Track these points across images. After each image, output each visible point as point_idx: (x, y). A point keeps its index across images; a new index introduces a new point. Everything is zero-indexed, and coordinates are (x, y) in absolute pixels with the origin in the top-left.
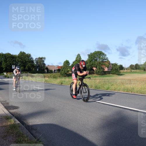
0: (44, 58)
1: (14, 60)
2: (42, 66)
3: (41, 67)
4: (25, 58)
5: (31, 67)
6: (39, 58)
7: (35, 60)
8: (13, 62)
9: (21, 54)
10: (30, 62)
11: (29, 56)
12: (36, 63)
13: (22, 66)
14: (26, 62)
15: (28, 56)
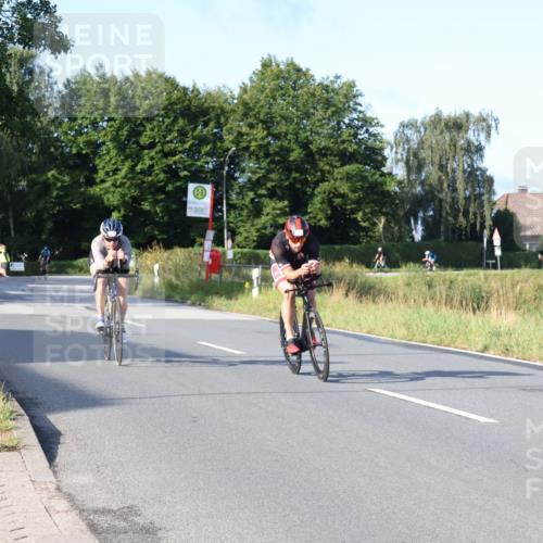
0: (486, 124)
1: (202, 141)
2: (463, 191)
3: (454, 201)
4: (308, 115)
5: (358, 202)
6: (437, 120)
7: (401, 139)
8: (193, 152)
9: (270, 85)
10: (346, 158)
11: (338, 100)
12: (400, 172)
13: (272, 194)
14: (310, 156)
15: (328, 103)
